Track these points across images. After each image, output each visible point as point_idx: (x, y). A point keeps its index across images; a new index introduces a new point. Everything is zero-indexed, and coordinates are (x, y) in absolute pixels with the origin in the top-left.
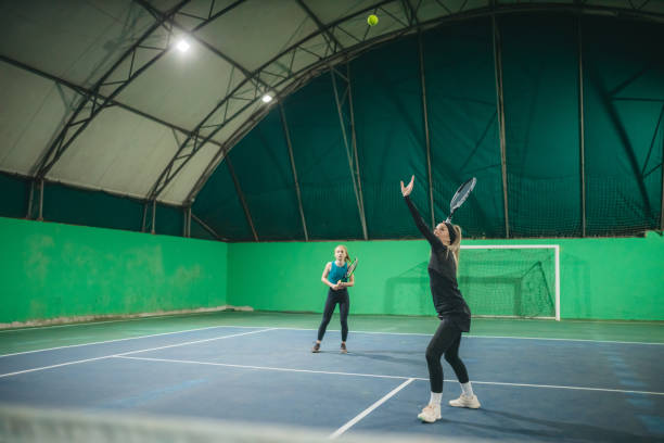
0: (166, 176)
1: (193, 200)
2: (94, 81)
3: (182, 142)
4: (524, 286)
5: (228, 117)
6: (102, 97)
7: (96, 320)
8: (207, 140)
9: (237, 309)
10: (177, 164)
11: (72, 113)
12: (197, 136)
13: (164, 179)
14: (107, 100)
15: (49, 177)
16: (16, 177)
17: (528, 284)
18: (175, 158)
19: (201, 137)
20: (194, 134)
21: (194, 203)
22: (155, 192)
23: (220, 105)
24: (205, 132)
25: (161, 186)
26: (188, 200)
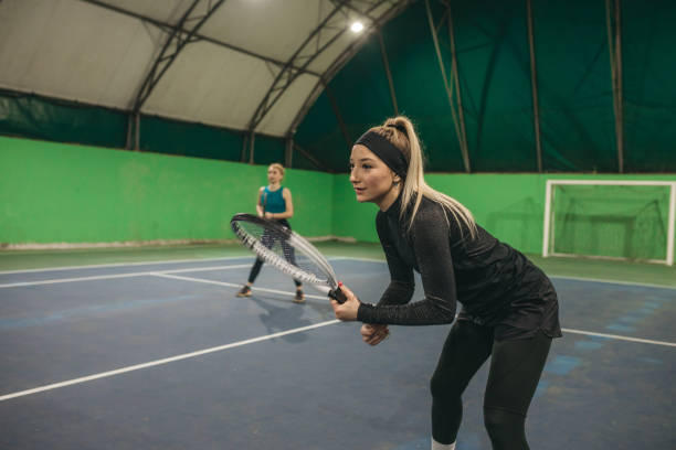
0: (263, 109)
1: (294, 132)
2: (178, 17)
3: (277, 74)
4: (637, 226)
5: (321, 47)
6: (186, 32)
7: (193, 244)
8: (302, 71)
9: (340, 239)
10: (273, 96)
11: (161, 49)
12: (292, 67)
13: (261, 111)
14: (191, 34)
15: (145, 110)
16: (114, 111)
17: (641, 224)
18: (272, 90)
19: (296, 68)
20: (288, 65)
21: (296, 135)
22: (253, 123)
23: (312, 35)
24: (300, 63)
25: (259, 117)
26: (289, 133)
